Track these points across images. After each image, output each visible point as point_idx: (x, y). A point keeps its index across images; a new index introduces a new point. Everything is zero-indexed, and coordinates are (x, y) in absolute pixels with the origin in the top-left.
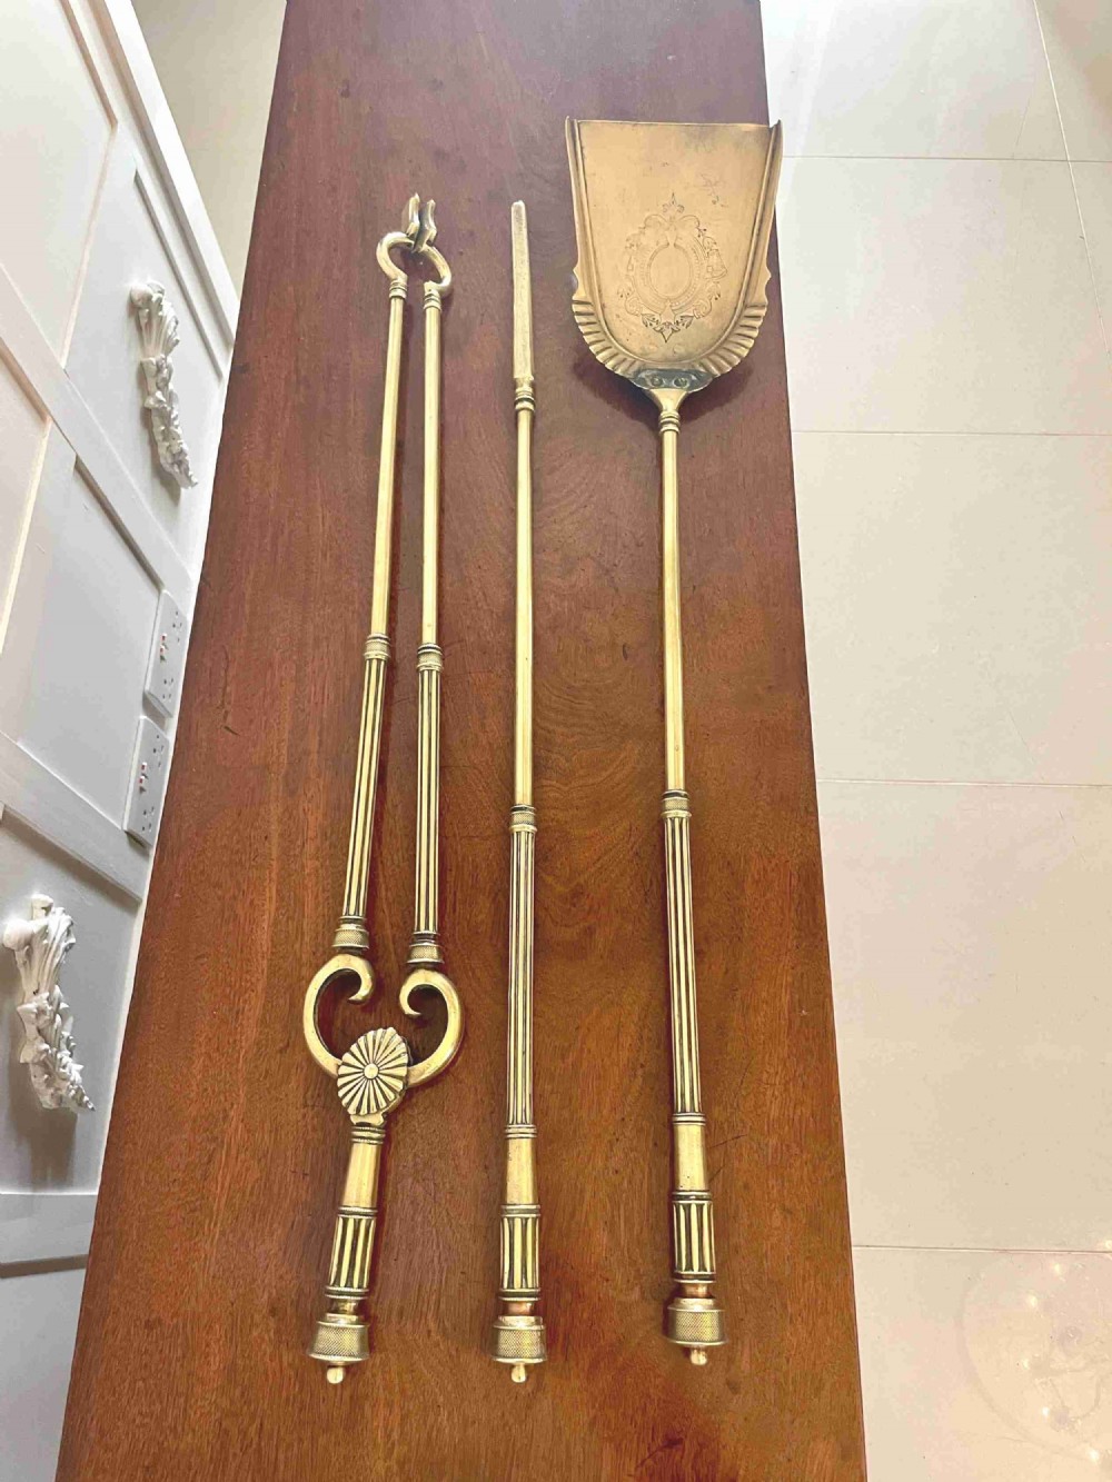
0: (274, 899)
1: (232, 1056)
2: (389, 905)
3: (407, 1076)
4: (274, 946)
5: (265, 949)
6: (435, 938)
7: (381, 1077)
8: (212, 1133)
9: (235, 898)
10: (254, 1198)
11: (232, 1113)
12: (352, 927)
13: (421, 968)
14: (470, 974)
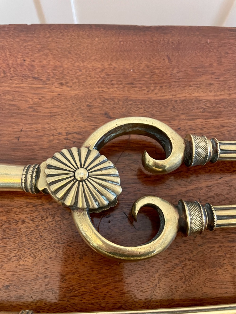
0: (216, 98)
1: (102, 84)
2: (227, 182)
3: (78, 209)
4: (182, 101)
5: (178, 96)
6: (211, 226)
7: (77, 184)
8: (52, 77)
9: (213, 73)
10: (7, 107)
11: (64, 87)
12: (210, 149)
13: (180, 215)
14: (176, 262)
